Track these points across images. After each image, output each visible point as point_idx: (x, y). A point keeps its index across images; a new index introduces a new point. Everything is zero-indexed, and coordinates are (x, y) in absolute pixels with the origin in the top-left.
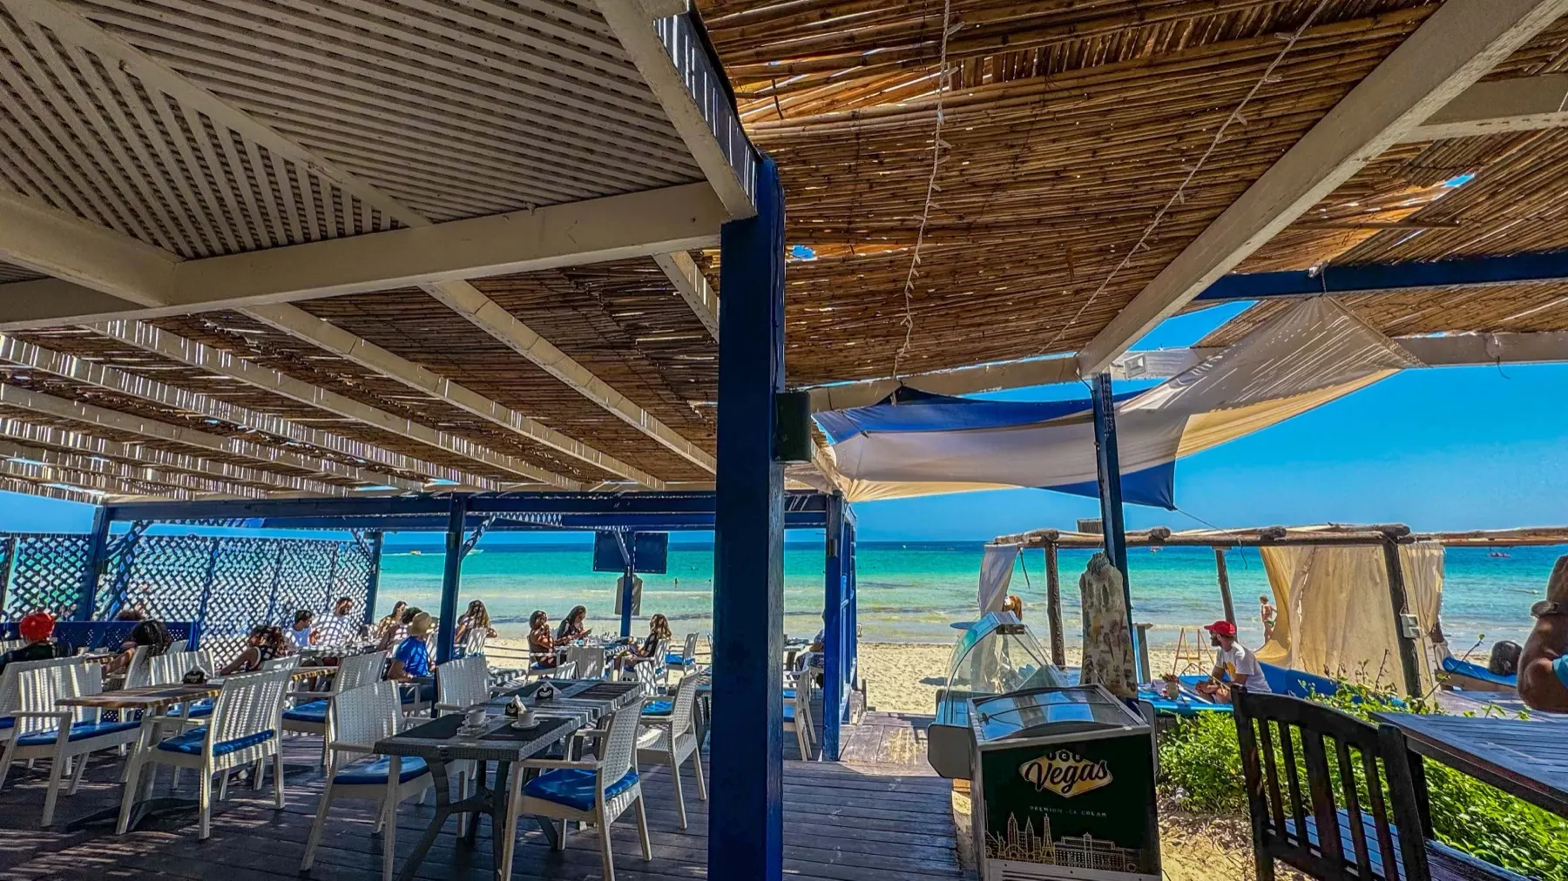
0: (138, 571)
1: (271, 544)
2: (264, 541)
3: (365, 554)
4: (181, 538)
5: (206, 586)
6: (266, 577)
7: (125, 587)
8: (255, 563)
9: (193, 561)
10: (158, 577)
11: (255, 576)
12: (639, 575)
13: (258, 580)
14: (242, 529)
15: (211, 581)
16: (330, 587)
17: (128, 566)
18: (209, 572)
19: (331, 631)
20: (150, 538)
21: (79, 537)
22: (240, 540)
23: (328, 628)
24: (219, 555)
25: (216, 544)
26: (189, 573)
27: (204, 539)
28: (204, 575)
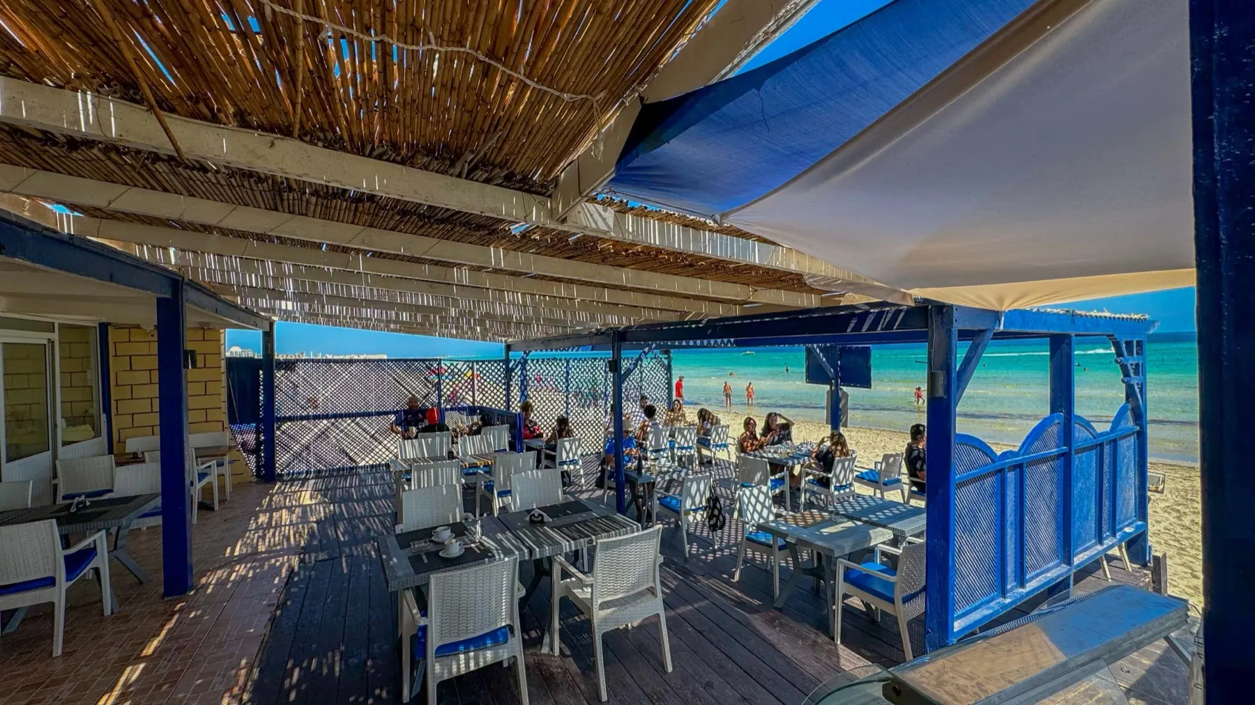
0: (530, 379)
1: (600, 361)
2: (595, 359)
3: (663, 365)
4: (548, 359)
5: (567, 387)
6: (600, 382)
7: (526, 389)
8: (592, 373)
9: (557, 372)
10: (541, 382)
11: (593, 381)
12: (845, 389)
13: (595, 384)
14: (580, 352)
15: (569, 385)
16: (641, 387)
17: (525, 376)
18: (567, 381)
19: (638, 418)
20: (532, 361)
21: (500, 361)
22: (581, 359)
23: (637, 416)
24: (571, 369)
25: (568, 362)
26: (557, 380)
27: (561, 360)
28: (564, 381)
